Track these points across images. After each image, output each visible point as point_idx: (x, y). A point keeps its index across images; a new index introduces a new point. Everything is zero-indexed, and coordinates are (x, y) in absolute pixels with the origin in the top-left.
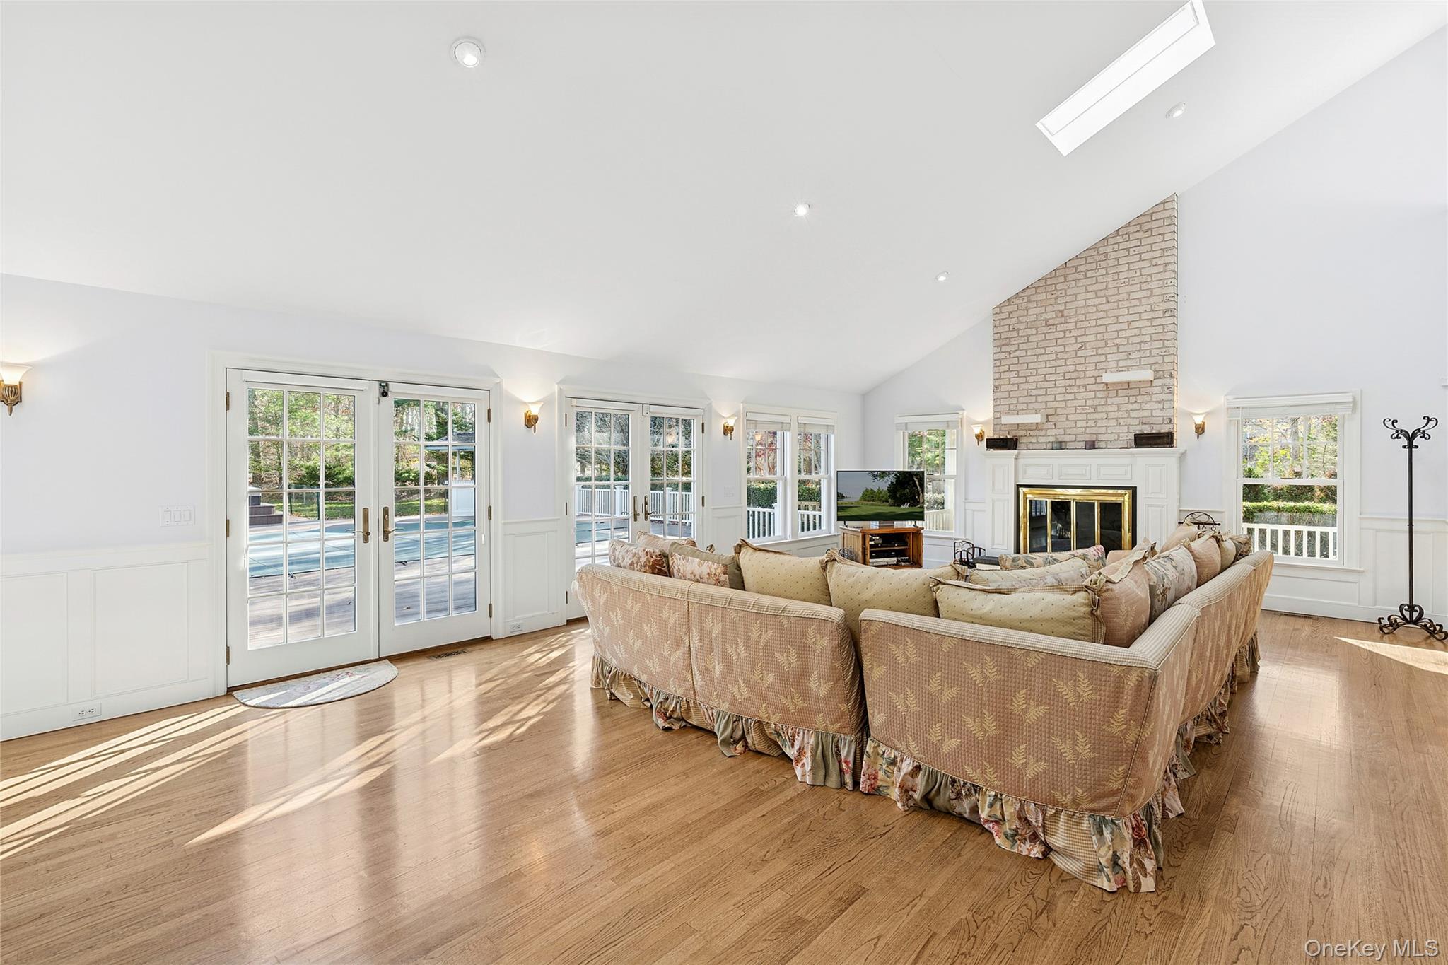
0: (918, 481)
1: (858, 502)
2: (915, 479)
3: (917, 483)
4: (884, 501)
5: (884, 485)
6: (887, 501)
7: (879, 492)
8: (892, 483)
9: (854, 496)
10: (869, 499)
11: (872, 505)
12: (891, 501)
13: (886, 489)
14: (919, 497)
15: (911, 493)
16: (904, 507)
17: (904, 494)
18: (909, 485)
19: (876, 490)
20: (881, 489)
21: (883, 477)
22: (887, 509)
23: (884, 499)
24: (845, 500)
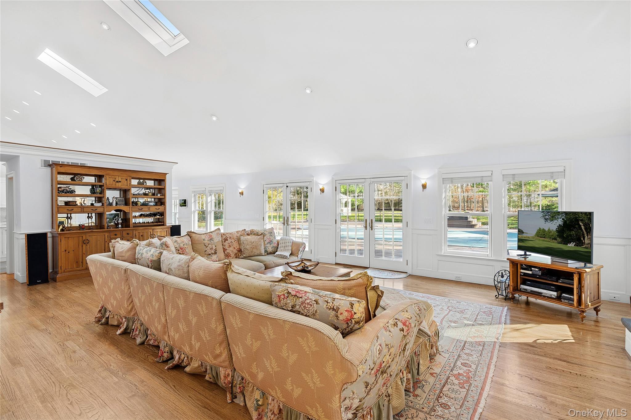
0: (584, 225)
1: (533, 237)
2: (581, 224)
3: (583, 227)
4: (553, 239)
5: (553, 226)
6: (555, 239)
7: (550, 232)
8: (560, 225)
9: (531, 232)
10: (542, 236)
11: (544, 241)
12: (559, 240)
13: (555, 229)
14: (584, 239)
15: (577, 235)
16: (569, 245)
17: (570, 235)
18: (575, 228)
19: (547, 230)
20: (551, 229)
21: (552, 220)
22: (555, 245)
23: (553, 237)
24: (524, 235)
